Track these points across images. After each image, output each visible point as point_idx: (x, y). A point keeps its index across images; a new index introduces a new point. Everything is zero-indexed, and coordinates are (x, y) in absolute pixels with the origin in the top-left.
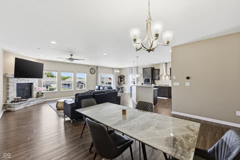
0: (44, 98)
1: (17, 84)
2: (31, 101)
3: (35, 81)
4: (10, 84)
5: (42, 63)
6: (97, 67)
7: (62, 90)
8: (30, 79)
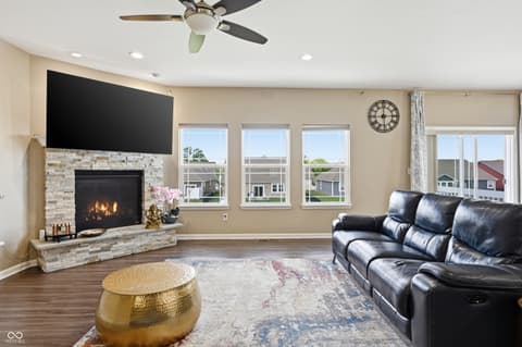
0: (178, 231)
1: (78, 173)
2: (116, 239)
3: (151, 165)
4: (51, 170)
5: (169, 94)
6: (410, 94)
7: (244, 204)
8: (132, 156)
